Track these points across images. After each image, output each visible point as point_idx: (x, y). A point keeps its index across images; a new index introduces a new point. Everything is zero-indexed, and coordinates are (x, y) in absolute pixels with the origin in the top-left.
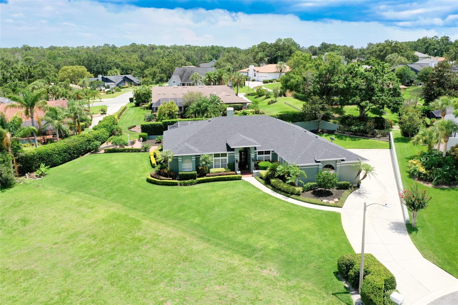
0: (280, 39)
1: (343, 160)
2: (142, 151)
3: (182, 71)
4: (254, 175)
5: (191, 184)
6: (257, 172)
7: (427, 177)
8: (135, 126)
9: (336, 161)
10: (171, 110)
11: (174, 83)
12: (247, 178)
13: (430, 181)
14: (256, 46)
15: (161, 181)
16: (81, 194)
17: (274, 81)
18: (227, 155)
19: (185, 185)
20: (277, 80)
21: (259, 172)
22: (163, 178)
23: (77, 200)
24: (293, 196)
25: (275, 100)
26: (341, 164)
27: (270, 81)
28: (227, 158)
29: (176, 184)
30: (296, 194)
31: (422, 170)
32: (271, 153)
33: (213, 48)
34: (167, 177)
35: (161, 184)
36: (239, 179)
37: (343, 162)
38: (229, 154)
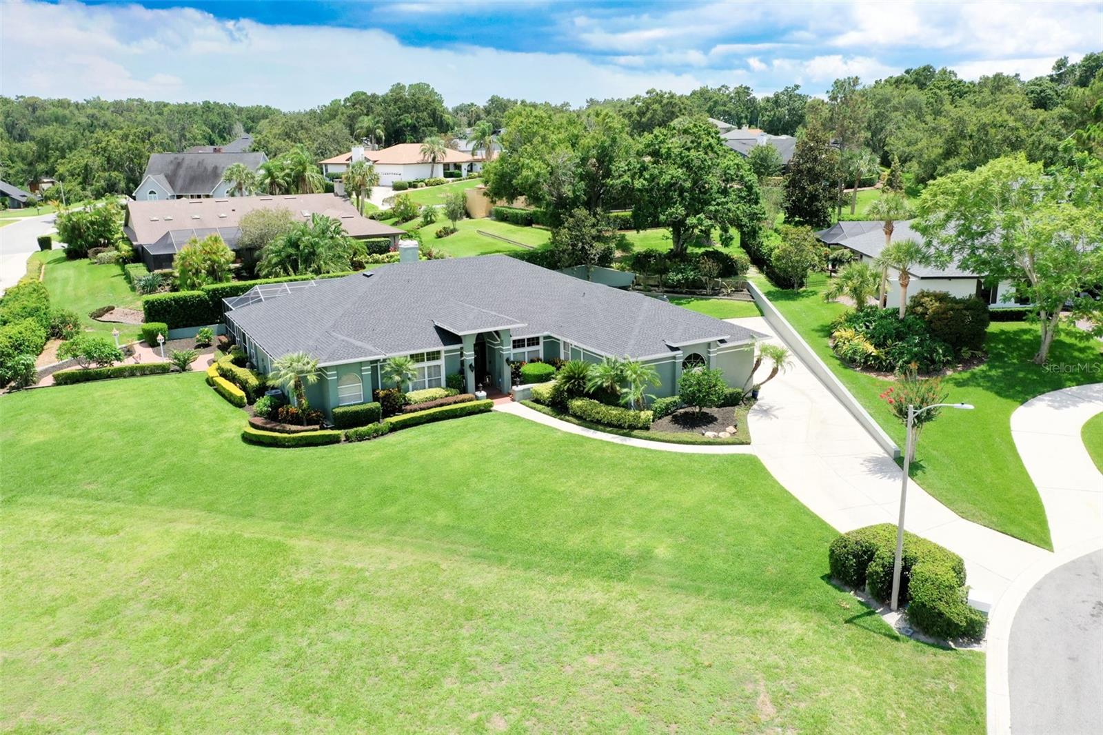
0: (399, 84)
1: (722, 341)
2: (173, 371)
3: (172, 162)
4: (517, 397)
5: (378, 434)
6: (524, 390)
7: (881, 363)
8: (113, 308)
9: (709, 345)
10: (215, 257)
11: (152, 195)
12: (502, 406)
13: (890, 369)
14: (340, 101)
15: (292, 435)
16: (54, 499)
17: (419, 184)
18: (443, 355)
19: (361, 438)
20: (426, 181)
21: (529, 389)
22: (294, 428)
23: (52, 516)
24: (636, 432)
25: (452, 227)
26: (718, 350)
27: (410, 183)
28: (441, 362)
29: (334, 440)
30: (641, 428)
31: (871, 349)
32: (542, 341)
33: (208, 107)
34: (302, 424)
35: (294, 443)
36: (486, 409)
37: (723, 346)
38: (446, 352)
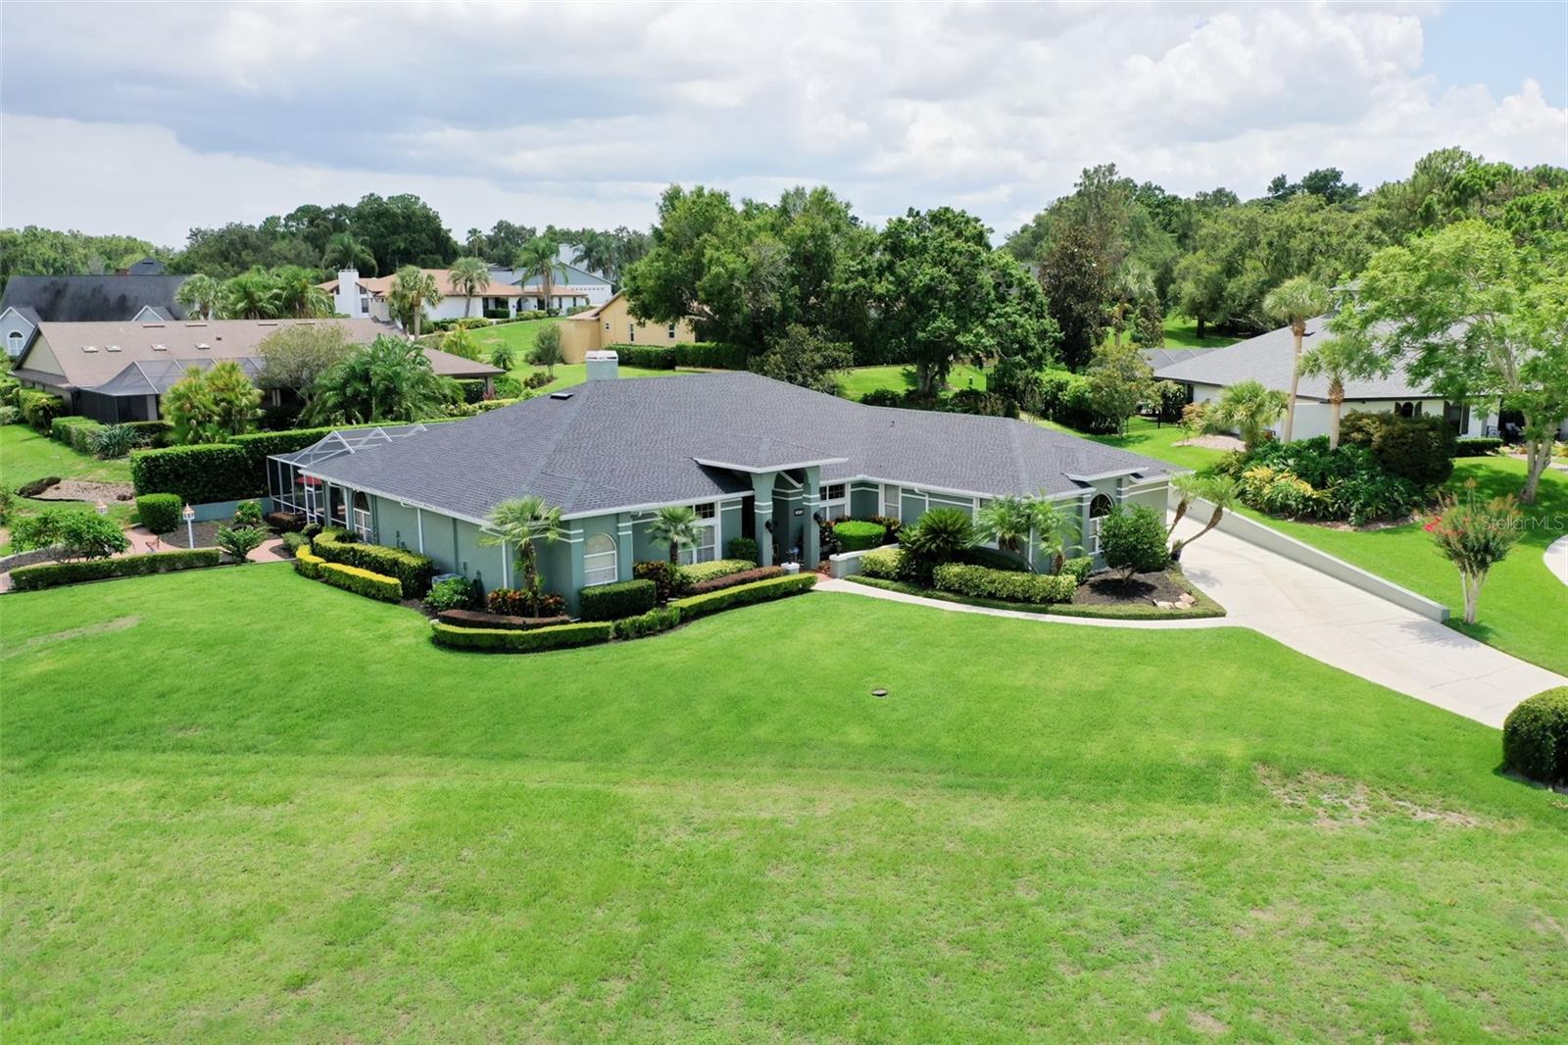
1: (1136, 475)
3: (45, 289)
4: (840, 570)
5: (667, 625)
6: (849, 559)
7: (1326, 508)
8: (57, 481)
10: (231, 396)
11: (16, 339)
12: (823, 584)
13: (1342, 517)
15: (530, 632)
17: (450, 326)
18: (718, 510)
19: (642, 632)
20: (461, 321)
21: (858, 558)
22: (518, 620)
24: (1057, 607)
25: (547, 374)
26: (1132, 490)
30: (1060, 602)
31: (1307, 489)
34: (531, 615)
36: (804, 589)
